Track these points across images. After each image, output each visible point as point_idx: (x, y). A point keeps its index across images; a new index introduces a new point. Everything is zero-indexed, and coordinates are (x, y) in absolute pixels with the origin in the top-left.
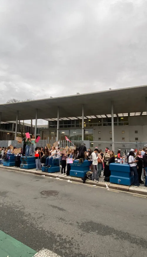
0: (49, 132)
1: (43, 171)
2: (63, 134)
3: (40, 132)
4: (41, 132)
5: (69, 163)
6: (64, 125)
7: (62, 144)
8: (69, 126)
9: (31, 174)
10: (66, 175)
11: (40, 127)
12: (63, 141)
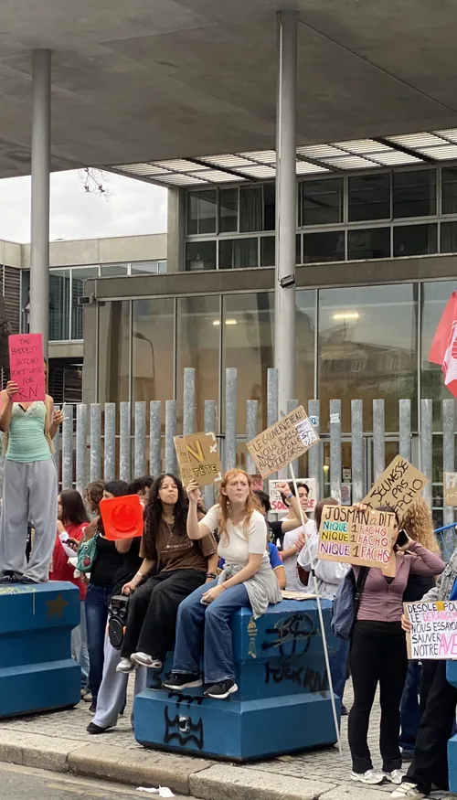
0: (183, 315)
1: (148, 746)
2: (344, 327)
3: (90, 312)
4: (97, 319)
5: (440, 655)
6: (346, 226)
7: (346, 450)
8: (416, 241)
9: (26, 771)
10: (409, 786)
11: (86, 258)
12: (357, 416)
